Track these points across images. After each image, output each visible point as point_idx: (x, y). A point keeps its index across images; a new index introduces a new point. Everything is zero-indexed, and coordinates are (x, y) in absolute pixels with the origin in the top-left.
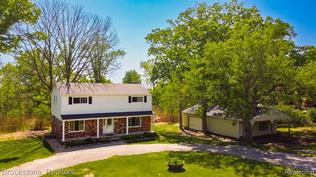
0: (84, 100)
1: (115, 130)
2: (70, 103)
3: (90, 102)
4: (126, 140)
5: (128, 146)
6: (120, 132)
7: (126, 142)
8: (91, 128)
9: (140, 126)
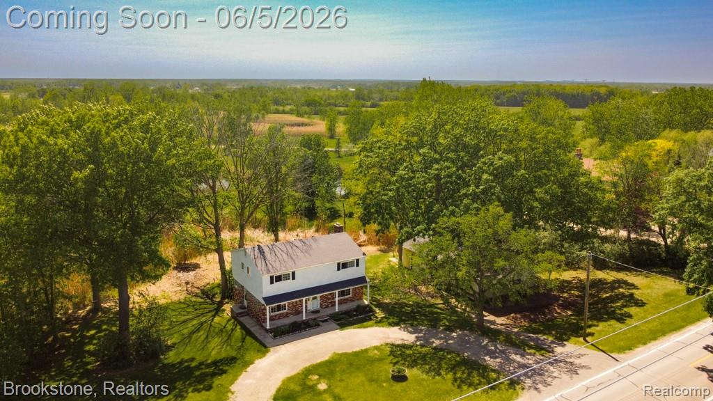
0: (287, 277)
1: (321, 304)
2: (272, 282)
3: (293, 278)
4: (337, 320)
5: (343, 331)
6: (327, 307)
7: (338, 325)
8: (295, 306)
9: (351, 295)
